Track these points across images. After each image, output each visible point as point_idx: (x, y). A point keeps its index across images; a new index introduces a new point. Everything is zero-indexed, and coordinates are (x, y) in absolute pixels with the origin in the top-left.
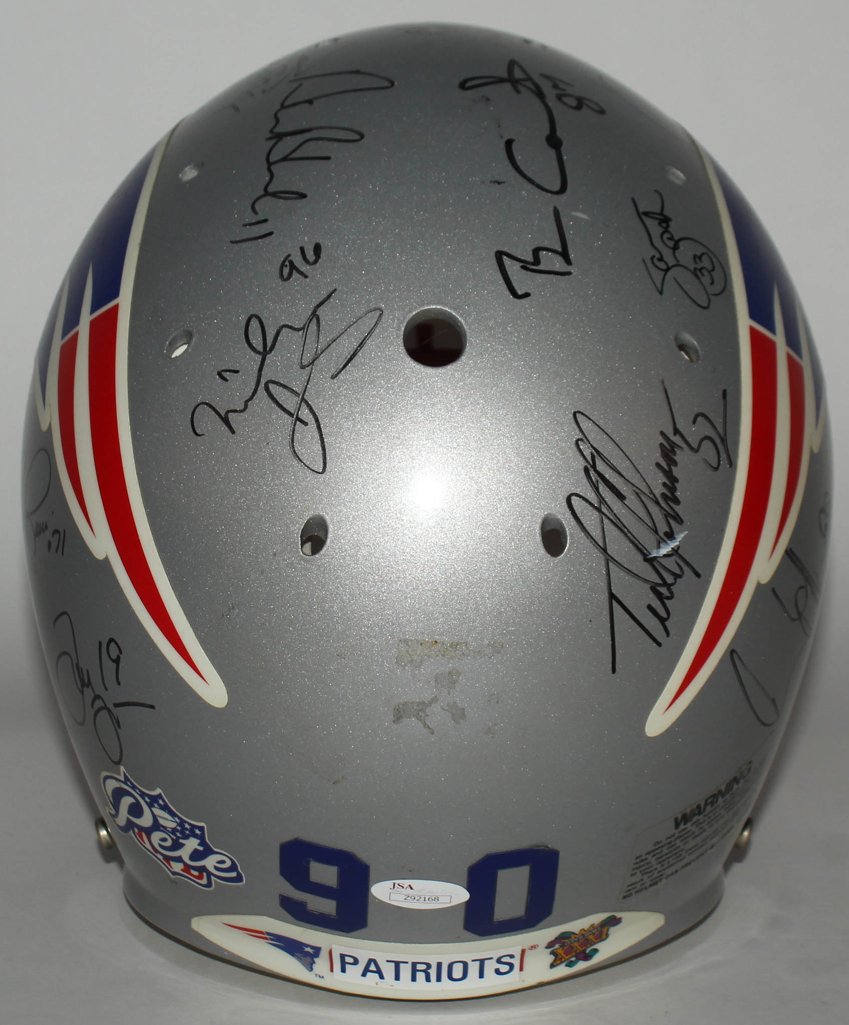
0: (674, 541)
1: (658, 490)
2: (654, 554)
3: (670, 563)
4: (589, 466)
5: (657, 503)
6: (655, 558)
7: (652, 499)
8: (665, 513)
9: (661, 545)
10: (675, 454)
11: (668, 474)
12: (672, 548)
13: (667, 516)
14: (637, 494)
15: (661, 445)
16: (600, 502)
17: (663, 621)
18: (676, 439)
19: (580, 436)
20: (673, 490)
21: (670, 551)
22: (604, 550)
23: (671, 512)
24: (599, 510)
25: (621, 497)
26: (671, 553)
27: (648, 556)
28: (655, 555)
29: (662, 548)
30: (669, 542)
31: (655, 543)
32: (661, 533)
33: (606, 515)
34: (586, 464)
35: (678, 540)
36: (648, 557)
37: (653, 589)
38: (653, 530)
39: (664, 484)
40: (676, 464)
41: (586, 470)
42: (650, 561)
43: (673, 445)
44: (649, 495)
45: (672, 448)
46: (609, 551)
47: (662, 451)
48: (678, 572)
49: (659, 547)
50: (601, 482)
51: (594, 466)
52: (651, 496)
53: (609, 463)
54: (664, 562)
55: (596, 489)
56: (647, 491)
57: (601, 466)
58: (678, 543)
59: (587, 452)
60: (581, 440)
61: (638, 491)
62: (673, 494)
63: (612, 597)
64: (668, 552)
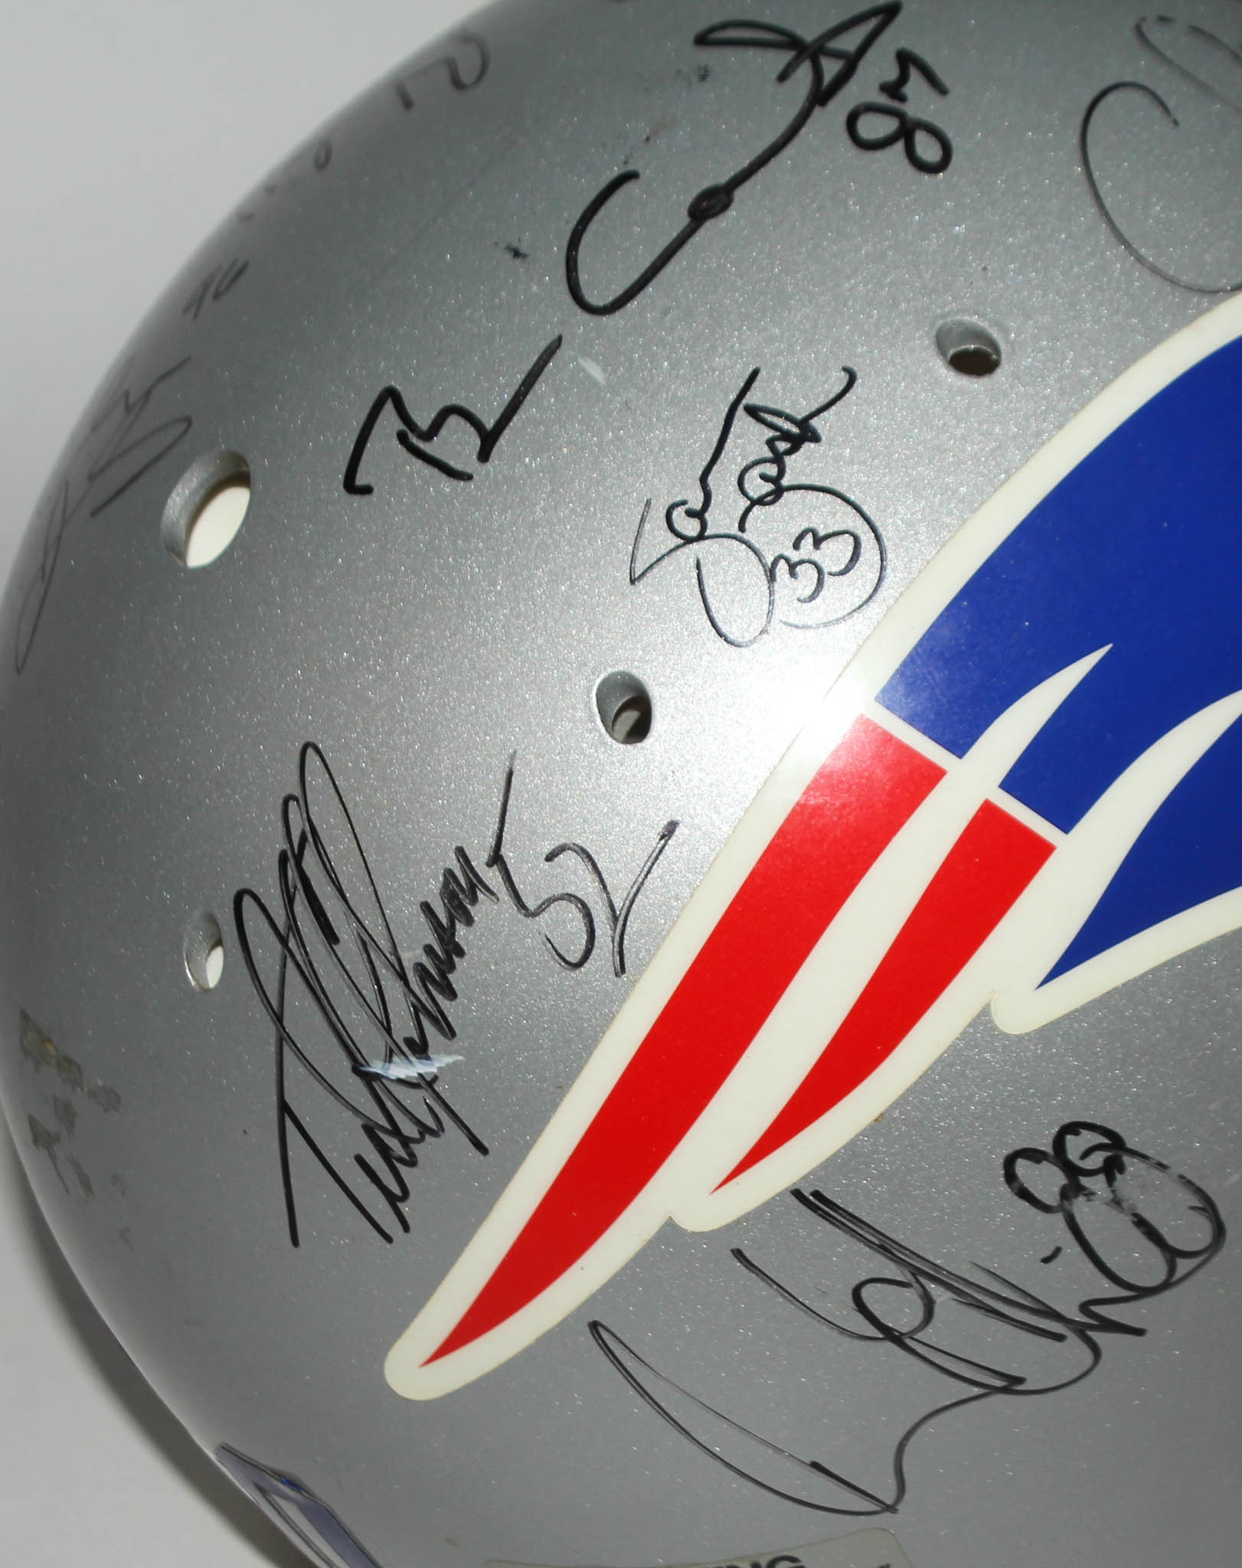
0: (425, 1061)
1: (412, 955)
2: (377, 1067)
3: (415, 1101)
4: (289, 853)
5: (402, 976)
6: (378, 1077)
7: (393, 966)
8: (414, 1001)
9: (395, 1059)
10: (474, 900)
11: (445, 934)
12: (420, 1075)
13: (418, 1009)
14: (364, 943)
15: (449, 874)
16: (290, 928)
17: (392, 1200)
18: (492, 877)
19: (297, 792)
20: (447, 966)
21: (414, 1077)
22: (279, 1018)
23: (428, 1004)
24: (284, 941)
25: (331, 937)
26: (415, 1081)
27: (362, 1066)
28: (379, 1071)
29: (397, 1064)
30: (413, 1059)
31: (383, 1051)
32: (399, 1035)
33: (293, 956)
34: (286, 847)
35: (437, 1065)
36: (363, 1069)
37: (370, 1130)
38: (382, 1024)
39: (429, 950)
40: (469, 921)
41: (283, 858)
42: (370, 1079)
43: (476, 884)
44: (388, 955)
45: (473, 888)
46: (285, 1024)
47: (446, 884)
48: (430, 1122)
49: (389, 1058)
50: (302, 892)
51: (299, 858)
52: (392, 958)
53: (328, 866)
54: (400, 1092)
55: (289, 901)
56: (384, 944)
57: (310, 861)
58: (434, 1070)
59: (297, 825)
60: (296, 799)
61: (366, 938)
62: (443, 975)
63: (284, 1108)
64: (407, 1076)
